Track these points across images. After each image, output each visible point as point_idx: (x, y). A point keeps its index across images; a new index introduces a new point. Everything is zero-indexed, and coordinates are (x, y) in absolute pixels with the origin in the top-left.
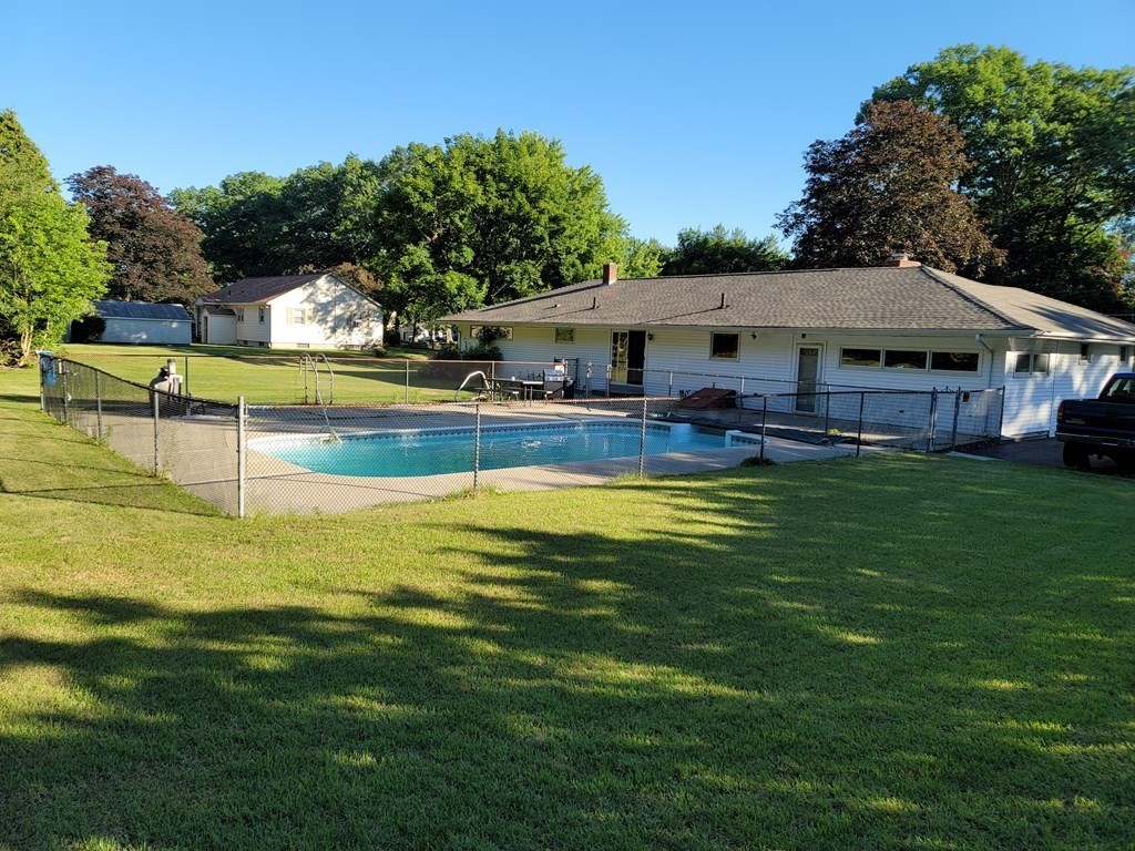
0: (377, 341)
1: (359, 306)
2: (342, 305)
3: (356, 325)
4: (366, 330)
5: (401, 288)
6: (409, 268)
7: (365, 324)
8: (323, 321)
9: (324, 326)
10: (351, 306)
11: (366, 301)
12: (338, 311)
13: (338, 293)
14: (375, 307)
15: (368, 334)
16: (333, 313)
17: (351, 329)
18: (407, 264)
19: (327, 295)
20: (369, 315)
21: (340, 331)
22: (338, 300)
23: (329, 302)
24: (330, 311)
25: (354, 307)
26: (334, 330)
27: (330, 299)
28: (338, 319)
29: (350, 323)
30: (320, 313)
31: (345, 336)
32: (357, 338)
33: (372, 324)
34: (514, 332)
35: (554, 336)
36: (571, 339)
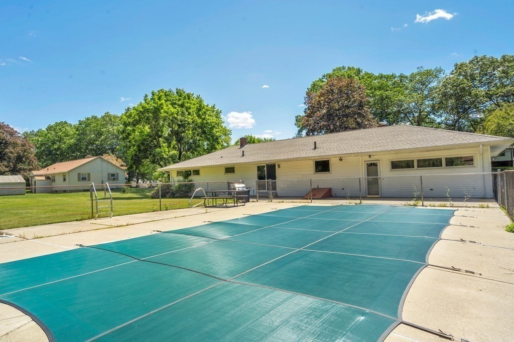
34: (201, 172)
35: (224, 171)
36: (233, 172)
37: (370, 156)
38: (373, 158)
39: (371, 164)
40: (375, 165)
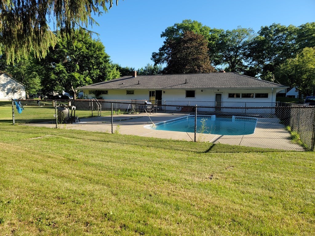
0: (24, 97)
1: (16, 85)
2: (10, 84)
3: (16, 92)
4: (19, 94)
5: (55, 78)
6: (58, 71)
7: (19, 91)
8: (3, 90)
9: (4, 92)
10: (13, 85)
11: (18, 83)
12: (9, 87)
13: (8, 80)
14: (22, 86)
15: (20, 95)
16: (7, 87)
17: (14, 93)
18: (58, 70)
19: (4, 81)
20: (20, 88)
21: (10, 94)
22: (8, 83)
23: (5, 83)
24: (6, 87)
25: (15, 85)
26: (7, 94)
27: (5, 82)
28: (9, 90)
29: (13, 91)
30: (2, 87)
31: (12, 96)
32: (16, 96)
33: (21, 91)
34: (109, 92)
35: (126, 93)
36: (133, 93)
37: (218, 90)
38: (219, 91)
39: (218, 94)
40: (220, 95)
